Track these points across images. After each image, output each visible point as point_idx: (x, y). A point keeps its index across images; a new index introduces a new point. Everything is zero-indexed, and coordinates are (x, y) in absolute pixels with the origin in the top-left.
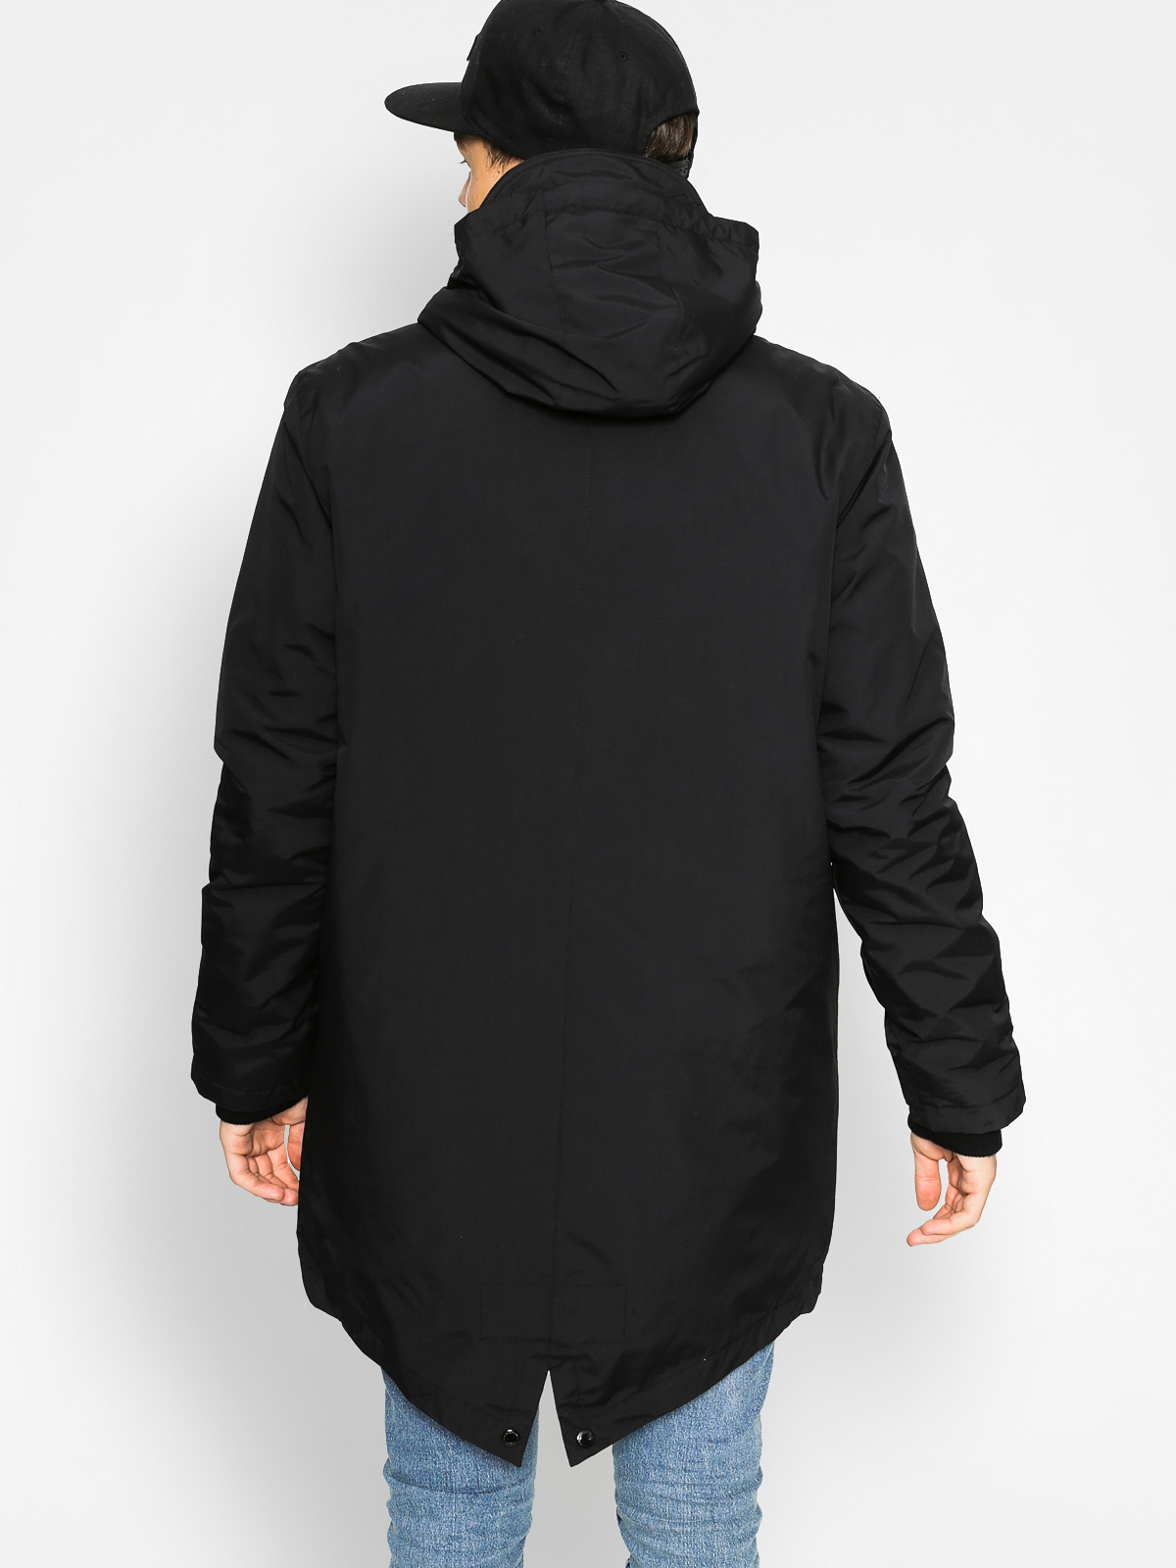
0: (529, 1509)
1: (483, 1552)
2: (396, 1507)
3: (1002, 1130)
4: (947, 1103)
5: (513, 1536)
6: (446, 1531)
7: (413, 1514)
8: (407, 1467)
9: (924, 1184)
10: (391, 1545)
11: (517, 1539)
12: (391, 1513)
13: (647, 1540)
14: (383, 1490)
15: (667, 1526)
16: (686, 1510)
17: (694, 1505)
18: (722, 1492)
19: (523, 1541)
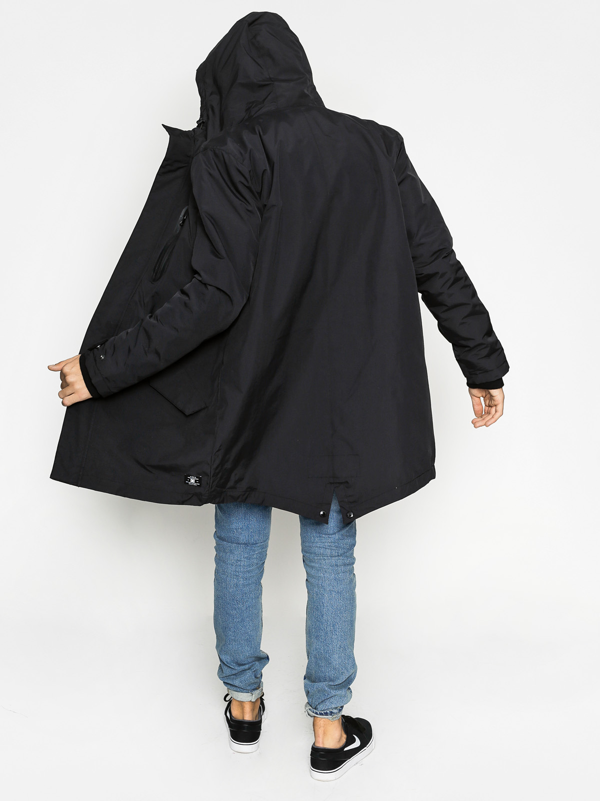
0: (266, 551)
1: (249, 566)
2: (217, 548)
3: (503, 378)
4: (480, 372)
5: (260, 561)
6: (236, 558)
7: (224, 551)
8: (223, 535)
9: (477, 408)
10: (216, 562)
11: (262, 562)
12: (216, 551)
13: (313, 564)
14: (213, 543)
15: (322, 558)
16: (328, 552)
17: (331, 549)
18: (341, 545)
19: (264, 563)
